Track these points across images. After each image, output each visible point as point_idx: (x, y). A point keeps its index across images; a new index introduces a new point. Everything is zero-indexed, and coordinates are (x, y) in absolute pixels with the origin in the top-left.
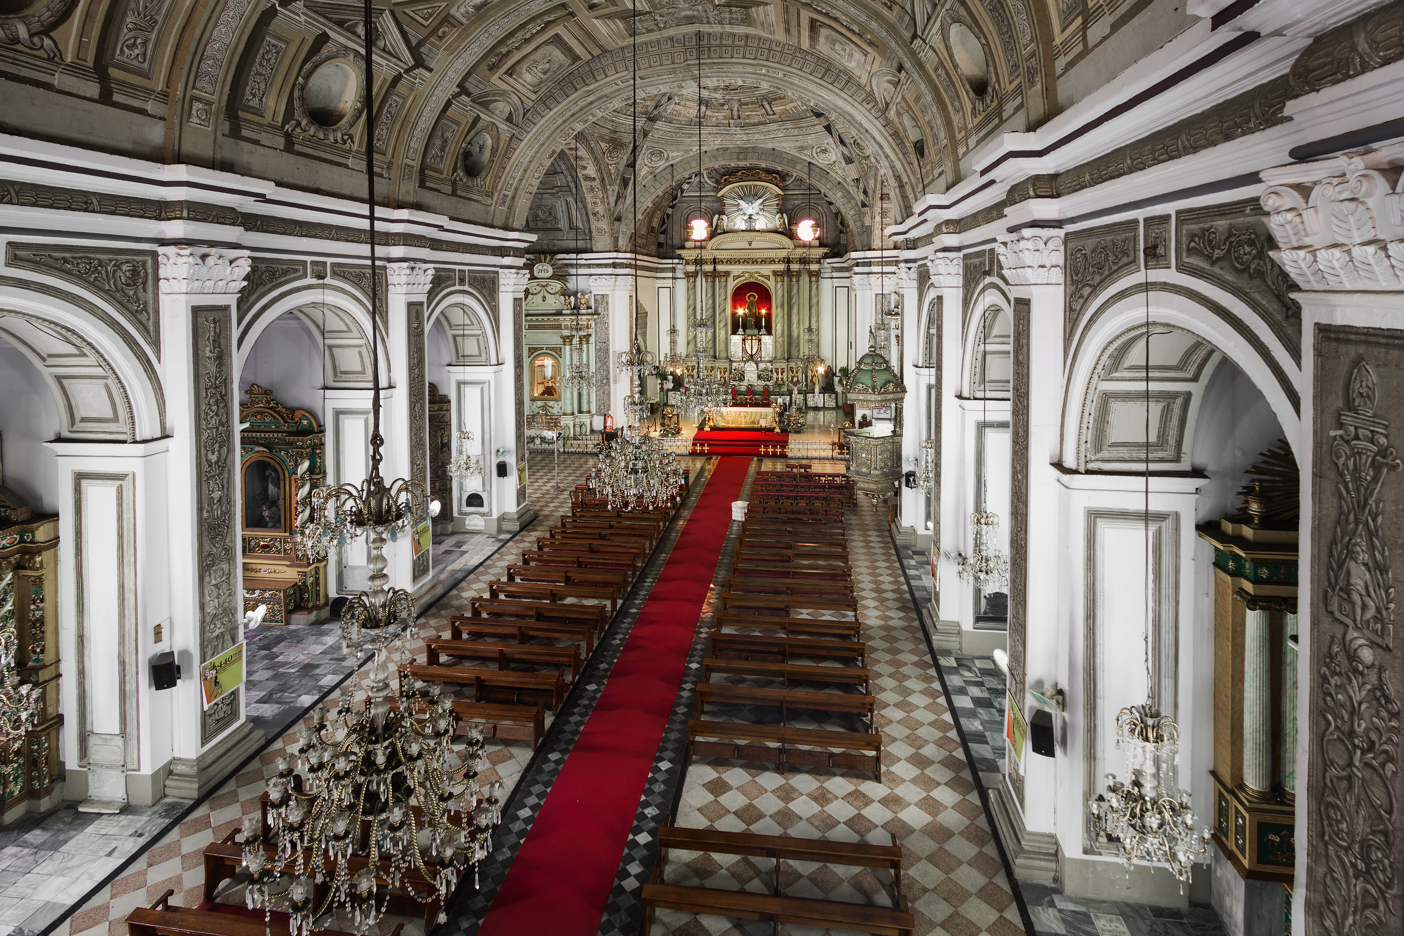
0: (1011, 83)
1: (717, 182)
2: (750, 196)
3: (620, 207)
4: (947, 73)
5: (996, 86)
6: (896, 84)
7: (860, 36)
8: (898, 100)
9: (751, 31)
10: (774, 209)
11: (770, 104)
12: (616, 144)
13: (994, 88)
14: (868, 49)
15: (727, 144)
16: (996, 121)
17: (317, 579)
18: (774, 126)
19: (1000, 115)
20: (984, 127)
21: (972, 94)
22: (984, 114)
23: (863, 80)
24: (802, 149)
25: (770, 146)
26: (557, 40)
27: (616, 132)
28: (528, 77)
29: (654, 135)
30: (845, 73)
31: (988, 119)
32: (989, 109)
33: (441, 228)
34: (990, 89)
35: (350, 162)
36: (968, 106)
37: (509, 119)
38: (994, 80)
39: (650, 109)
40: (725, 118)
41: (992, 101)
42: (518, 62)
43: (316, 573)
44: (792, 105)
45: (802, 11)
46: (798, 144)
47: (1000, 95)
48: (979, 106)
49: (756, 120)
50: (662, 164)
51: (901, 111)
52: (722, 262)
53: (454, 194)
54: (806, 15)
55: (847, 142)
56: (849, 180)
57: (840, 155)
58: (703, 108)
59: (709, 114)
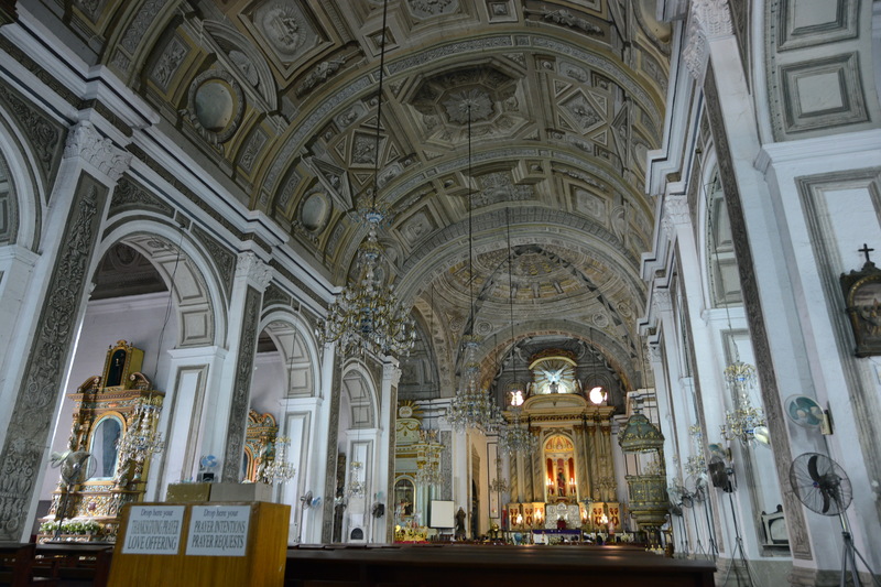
1: (529, 359)
2: (553, 367)
3: (460, 365)
6: (623, 216)
7: (597, 187)
8: (628, 228)
9: (537, 204)
10: (571, 377)
11: (559, 284)
12: (458, 317)
14: (603, 196)
15: (533, 318)
18: (563, 302)
23: (607, 226)
24: (584, 318)
25: (562, 318)
26: (426, 210)
27: (457, 307)
28: (408, 235)
29: (483, 311)
30: (596, 224)
37: (396, 263)
39: (480, 291)
40: (530, 297)
42: (404, 222)
45: (565, 180)
46: (581, 314)
49: (550, 298)
50: (488, 334)
51: (631, 236)
52: (534, 419)
54: (567, 182)
55: (615, 308)
56: (620, 338)
57: (611, 320)
58: (515, 290)
59: (519, 294)
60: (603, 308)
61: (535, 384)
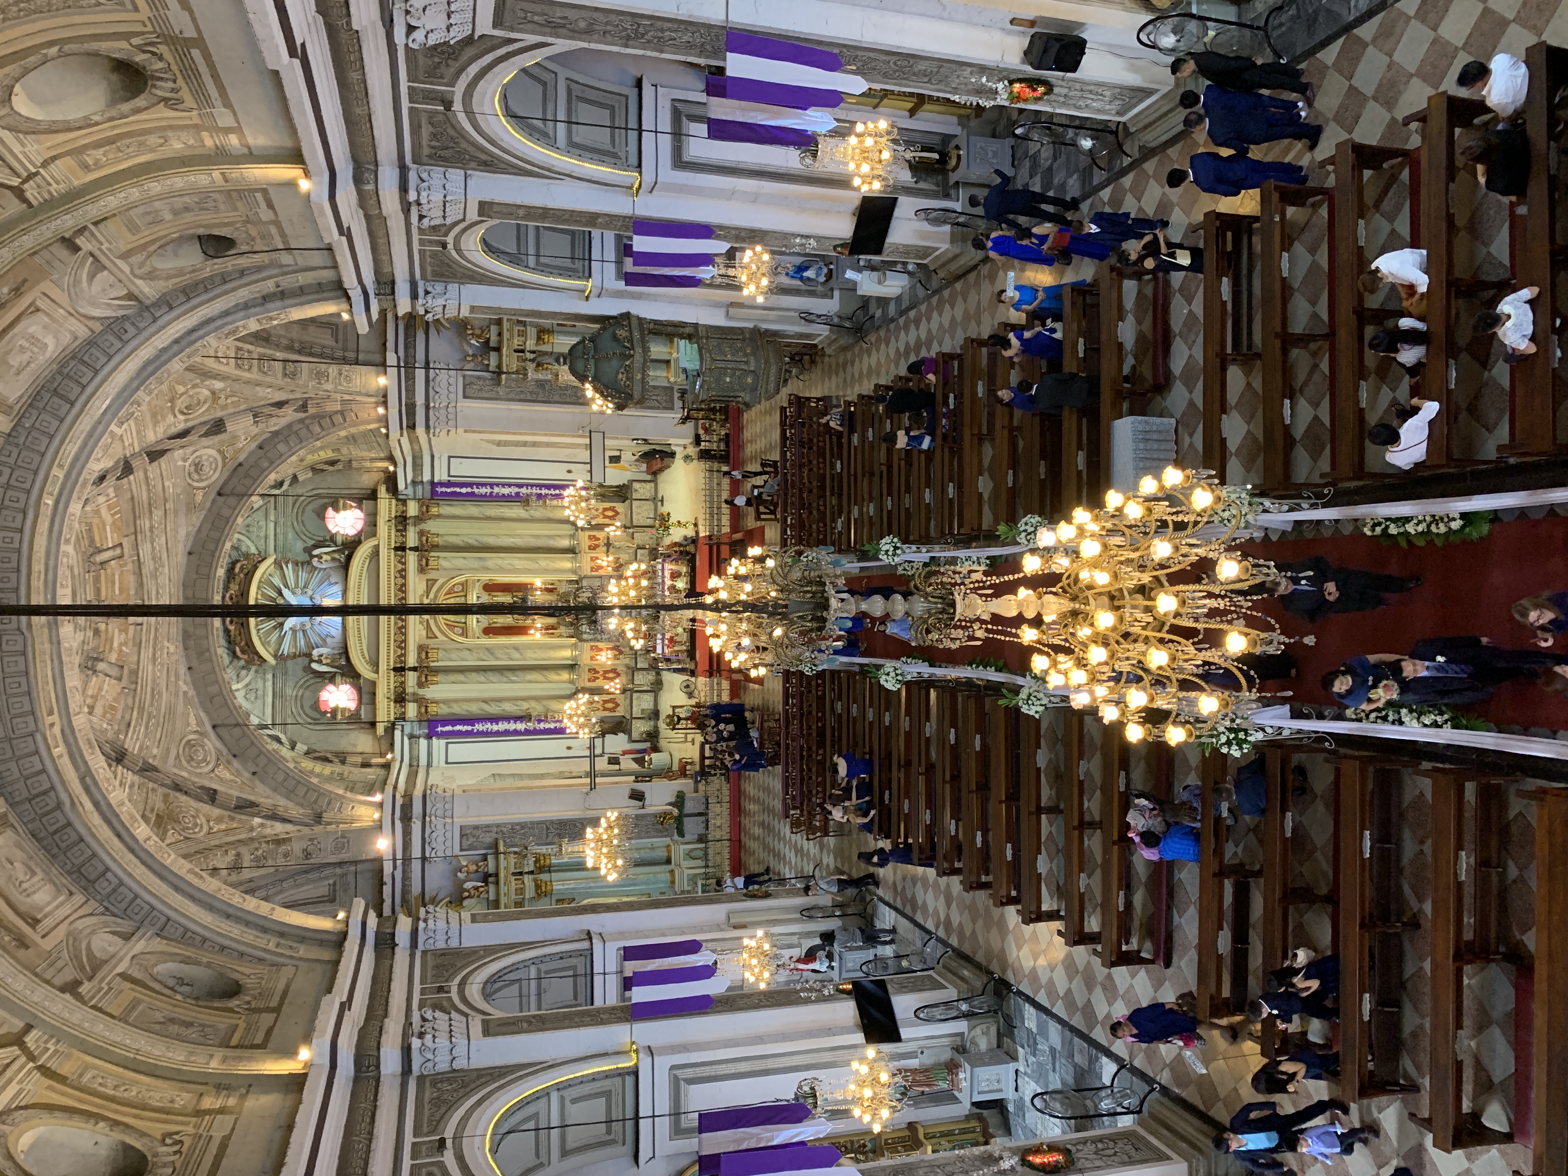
0: (136, 9)
4: (97, 145)
5: (136, 41)
6: (98, 266)
8: (127, 269)
11: (100, 551)
12: (169, 815)
13: (141, 49)
16: (196, 53)
17: (943, 1135)
18: (145, 550)
19: (189, 43)
20: (201, 85)
21: (140, 102)
22: (180, 82)
24: (191, 505)
25: (182, 559)
29: (153, 754)
31: (191, 73)
32: (174, 67)
33: (346, 1006)
34: (139, 58)
35: (218, 1135)
36: (163, 113)
38: (124, 45)
41: (161, 58)
43: (934, 1137)
44: (104, 512)
46: (182, 511)
47: (152, 38)
48: (163, 89)
49: (131, 579)
50: (212, 744)
51: (147, 269)
52: (399, 657)
53: (277, 1010)
55: (181, 427)
56: (254, 430)
57: (206, 441)
58: (101, 666)
59: (113, 657)
60: (179, 453)
61: (315, 653)
